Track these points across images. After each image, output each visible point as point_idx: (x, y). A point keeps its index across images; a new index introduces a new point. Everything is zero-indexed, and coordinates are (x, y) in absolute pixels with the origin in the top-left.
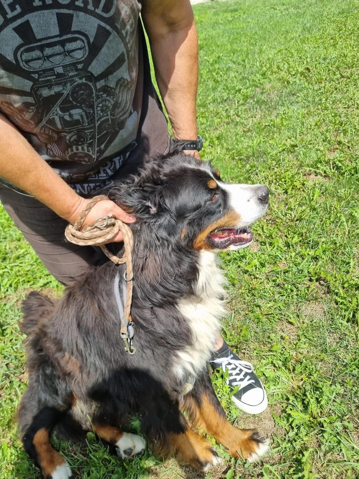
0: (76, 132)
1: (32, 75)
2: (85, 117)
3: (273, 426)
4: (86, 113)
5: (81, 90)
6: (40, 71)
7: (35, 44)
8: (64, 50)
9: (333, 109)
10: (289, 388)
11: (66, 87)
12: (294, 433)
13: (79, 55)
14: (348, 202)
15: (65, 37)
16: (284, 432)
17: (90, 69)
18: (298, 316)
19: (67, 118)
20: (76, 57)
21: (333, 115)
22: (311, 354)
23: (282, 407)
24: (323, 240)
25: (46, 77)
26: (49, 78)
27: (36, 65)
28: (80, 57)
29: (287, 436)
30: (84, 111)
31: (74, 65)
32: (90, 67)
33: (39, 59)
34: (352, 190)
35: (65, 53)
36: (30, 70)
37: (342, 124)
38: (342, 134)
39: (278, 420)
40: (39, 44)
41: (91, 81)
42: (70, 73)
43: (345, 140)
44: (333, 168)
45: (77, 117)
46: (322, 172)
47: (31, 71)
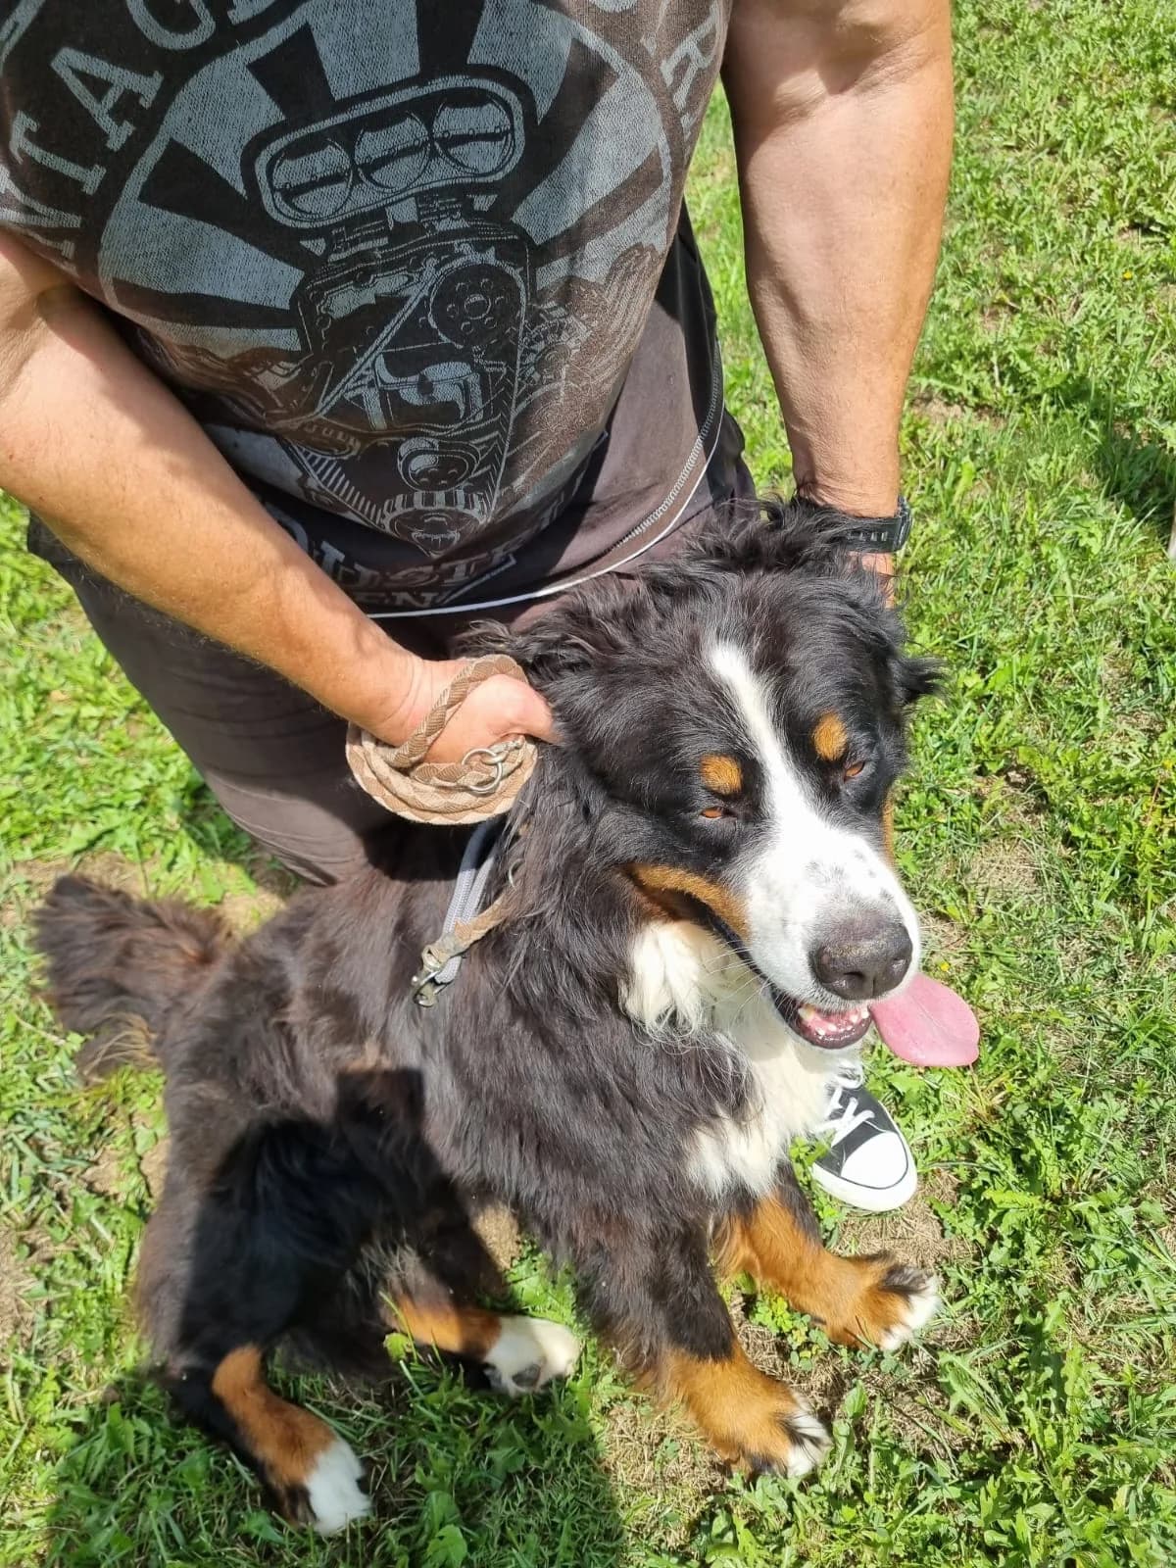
0: (436, 442)
1: (304, 243)
2: (477, 391)
3: (938, 1236)
4: (484, 376)
5: (475, 290)
6: (337, 225)
7: (328, 123)
8: (431, 134)
9: (973, 152)
10: (968, 1119)
11: (421, 273)
12: (1004, 1250)
13: (484, 159)
14: (1064, 504)
15: (439, 85)
16: (972, 1251)
17: (519, 216)
18: (963, 893)
19: (411, 396)
20: (472, 164)
21: (977, 175)
22: (1019, 1010)
23: (957, 1176)
24: (1005, 635)
25: (355, 242)
26: (362, 247)
27: (324, 205)
28: (489, 169)
29: (985, 1262)
30: (477, 369)
31: (461, 193)
32: (521, 210)
33: (336, 178)
34: (1071, 457)
35: (433, 148)
36: (299, 225)
37: (1009, 210)
38: (1013, 248)
39: (950, 1218)
40: (341, 118)
41: (518, 262)
42: (439, 220)
43: (1024, 275)
44: (1002, 375)
45: (445, 392)
46: (968, 394)
47: (303, 230)
